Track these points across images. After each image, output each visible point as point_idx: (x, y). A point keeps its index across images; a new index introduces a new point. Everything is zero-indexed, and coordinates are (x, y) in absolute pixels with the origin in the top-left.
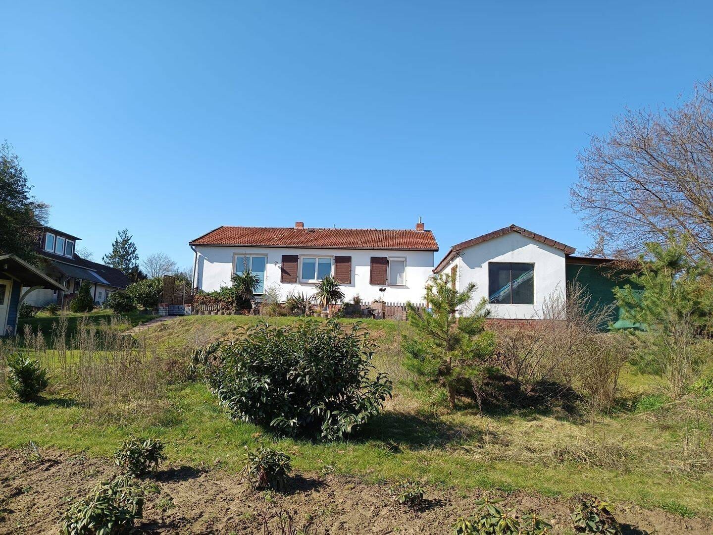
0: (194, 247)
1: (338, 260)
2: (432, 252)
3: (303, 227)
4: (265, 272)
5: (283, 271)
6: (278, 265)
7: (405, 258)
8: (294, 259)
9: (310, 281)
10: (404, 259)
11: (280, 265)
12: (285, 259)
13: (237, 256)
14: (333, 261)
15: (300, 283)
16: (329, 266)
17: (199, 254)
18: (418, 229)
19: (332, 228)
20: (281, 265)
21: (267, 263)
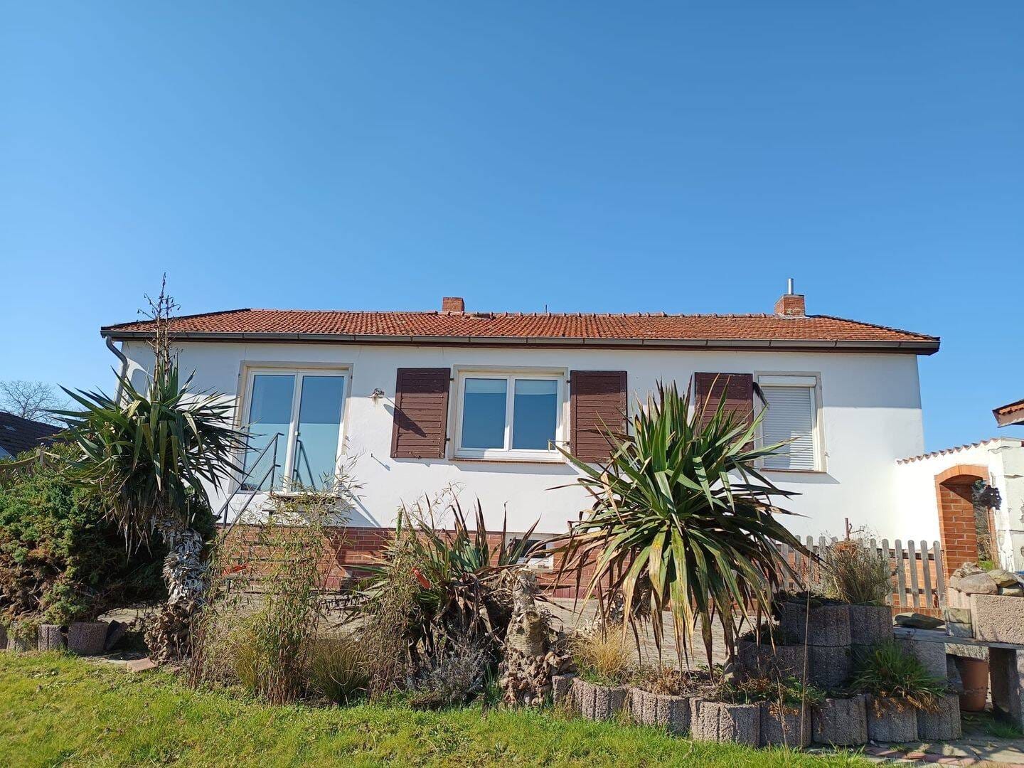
0: (118, 345)
1: (583, 383)
2: (913, 356)
3: (463, 309)
4: (342, 425)
5: (401, 419)
6: (383, 401)
7: (816, 376)
8: (437, 381)
9: (490, 454)
10: (811, 382)
11: (391, 402)
12: (409, 381)
13: (253, 373)
14: (563, 389)
15: (455, 459)
16: (549, 403)
17: (133, 365)
18: (789, 311)
19: (541, 312)
20: (393, 400)
21: (349, 396)
